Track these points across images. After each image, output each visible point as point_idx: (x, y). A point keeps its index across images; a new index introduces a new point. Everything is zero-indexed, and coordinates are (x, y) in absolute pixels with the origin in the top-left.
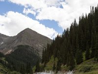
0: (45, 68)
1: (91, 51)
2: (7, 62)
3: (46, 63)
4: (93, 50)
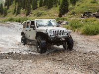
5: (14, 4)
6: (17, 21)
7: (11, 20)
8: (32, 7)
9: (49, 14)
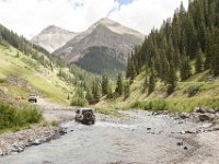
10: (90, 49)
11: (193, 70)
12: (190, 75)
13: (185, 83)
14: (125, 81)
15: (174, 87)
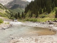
0: (26, 15)
1: (46, 9)
2: (9, 12)
3: (26, 13)
4: (47, 8)
5: (29, 12)
6: (31, 21)
7: (28, 20)
8: (39, 13)
9: (49, 16)
10: (14, 5)
11: (43, 11)
12: (42, 13)
13: (40, 15)
14: (24, 14)
15: (37, 16)
